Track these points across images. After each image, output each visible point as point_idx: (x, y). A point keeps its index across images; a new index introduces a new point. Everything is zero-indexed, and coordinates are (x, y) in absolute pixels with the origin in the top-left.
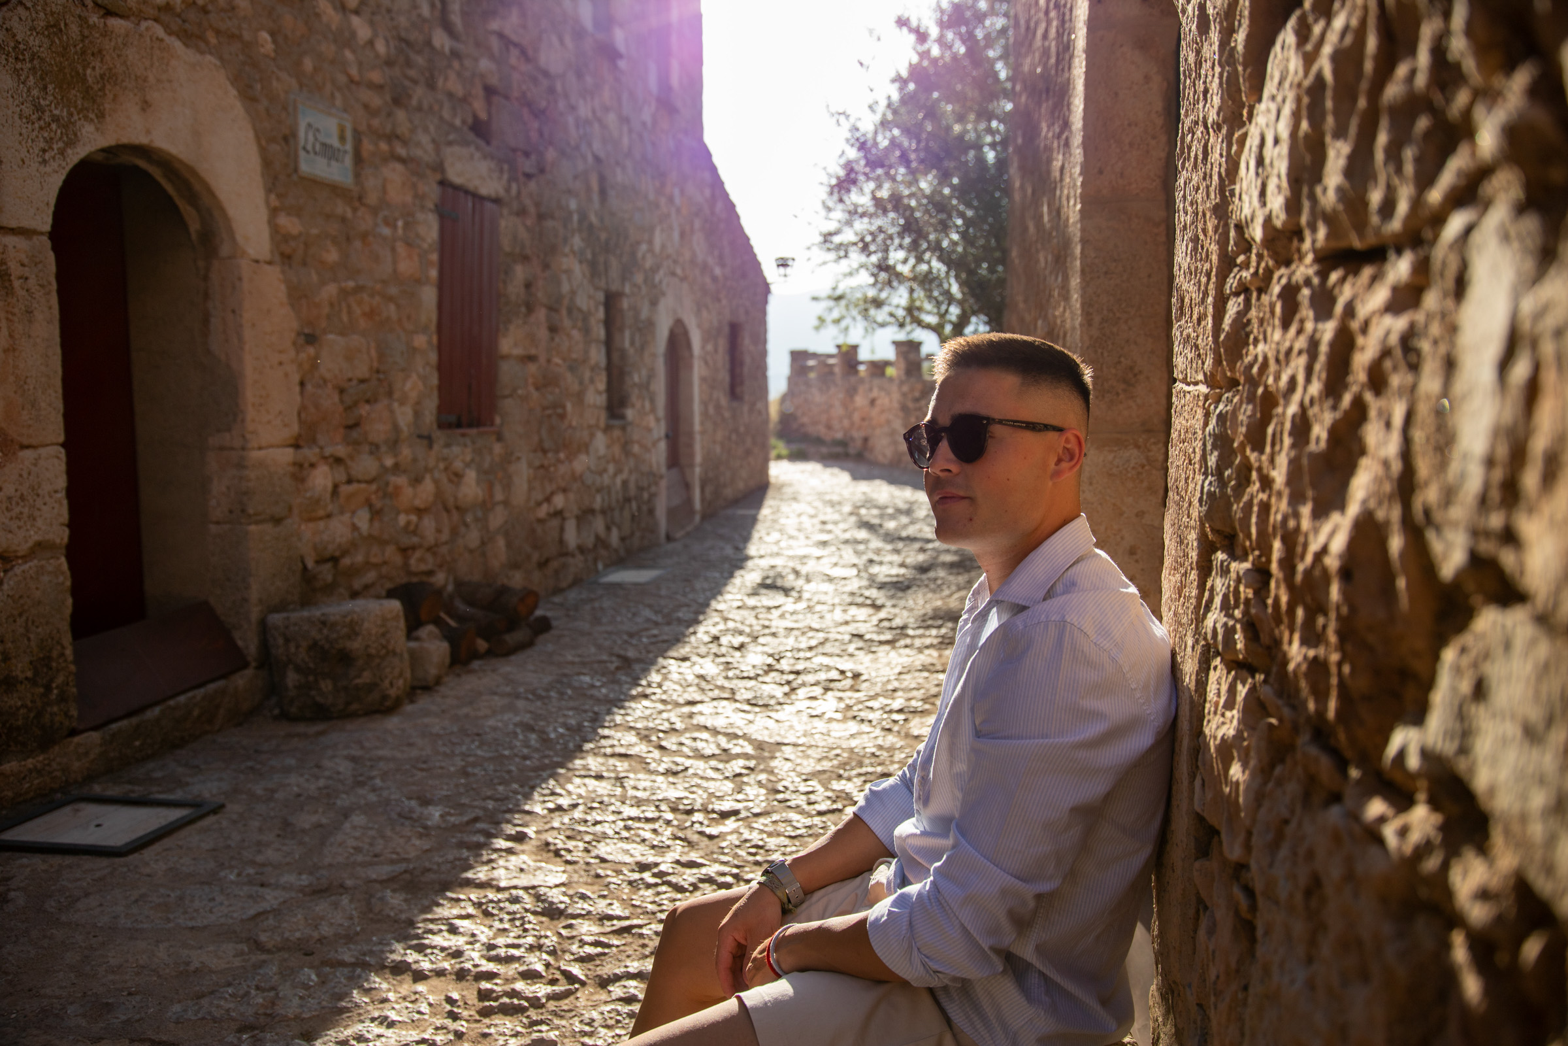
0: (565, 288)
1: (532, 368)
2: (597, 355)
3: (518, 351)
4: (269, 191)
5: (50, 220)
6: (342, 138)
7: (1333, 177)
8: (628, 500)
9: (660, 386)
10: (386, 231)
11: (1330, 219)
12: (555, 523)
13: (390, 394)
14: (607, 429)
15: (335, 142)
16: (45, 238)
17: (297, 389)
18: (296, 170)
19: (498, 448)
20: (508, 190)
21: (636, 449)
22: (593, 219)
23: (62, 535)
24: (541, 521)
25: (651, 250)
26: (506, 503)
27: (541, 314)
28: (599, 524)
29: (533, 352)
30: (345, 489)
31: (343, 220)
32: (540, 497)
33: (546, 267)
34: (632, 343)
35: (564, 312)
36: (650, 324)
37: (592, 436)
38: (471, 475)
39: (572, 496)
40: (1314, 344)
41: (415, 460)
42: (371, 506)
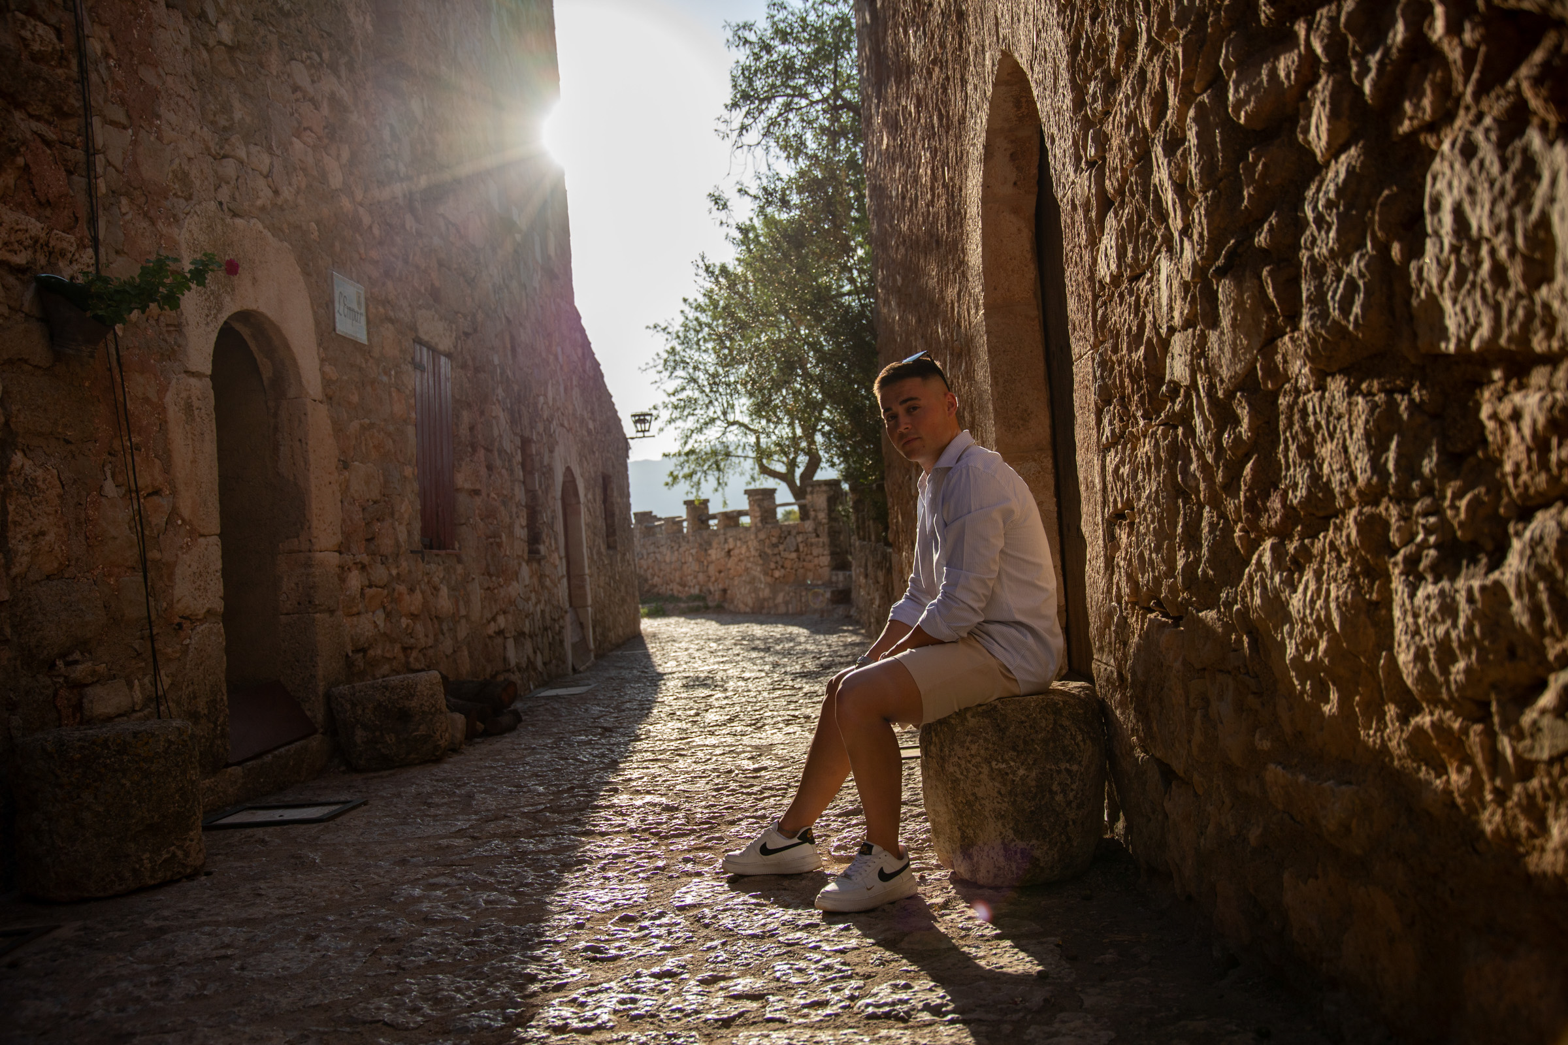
0: (496, 433)
1: (478, 501)
2: (520, 494)
3: (467, 486)
4: (319, 345)
5: (210, 366)
6: (359, 303)
7: (1130, 254)
8: (546, 629)
9: (559, 526)
10: (385, 379)
11: (1130, 266)
12: (499, 640)
13: (392, 514)
14: (528, 562)
15: (355, 306)
16: (208, 379)
17: (339, 504)
18: (334, 330)
19: (460, 569)
20: (455, 347)
21: (548, 583)
22: (509, 373)
23: (219, 605)
24: (490, 637)
25: (546, 403)
26: (467, 617)
27: (481, 453)
28: (528, 645)
29: (478, 487)
30: (367, 590)
31: (360, 369)
32: (489, 616)
33: (482, 413)
34: (540, 485)
35: (496, 453)
36: (550, 469)
37: (520, 564)
38: (444, 590)
39: (510, 617)
40: (1130, 305)
41: (410, 571)
42: (384, 608)
